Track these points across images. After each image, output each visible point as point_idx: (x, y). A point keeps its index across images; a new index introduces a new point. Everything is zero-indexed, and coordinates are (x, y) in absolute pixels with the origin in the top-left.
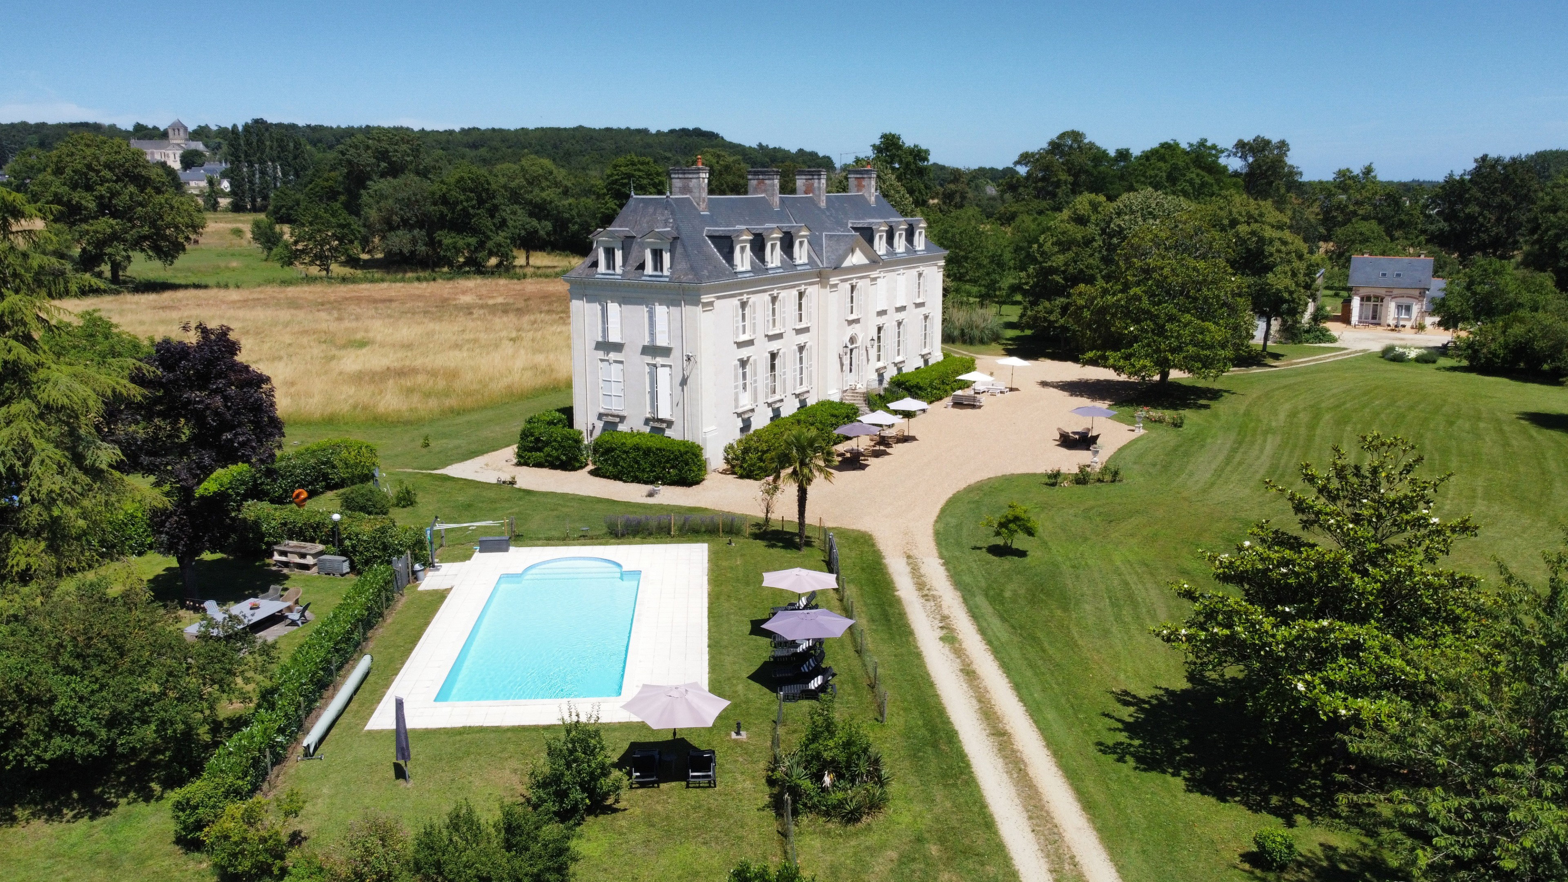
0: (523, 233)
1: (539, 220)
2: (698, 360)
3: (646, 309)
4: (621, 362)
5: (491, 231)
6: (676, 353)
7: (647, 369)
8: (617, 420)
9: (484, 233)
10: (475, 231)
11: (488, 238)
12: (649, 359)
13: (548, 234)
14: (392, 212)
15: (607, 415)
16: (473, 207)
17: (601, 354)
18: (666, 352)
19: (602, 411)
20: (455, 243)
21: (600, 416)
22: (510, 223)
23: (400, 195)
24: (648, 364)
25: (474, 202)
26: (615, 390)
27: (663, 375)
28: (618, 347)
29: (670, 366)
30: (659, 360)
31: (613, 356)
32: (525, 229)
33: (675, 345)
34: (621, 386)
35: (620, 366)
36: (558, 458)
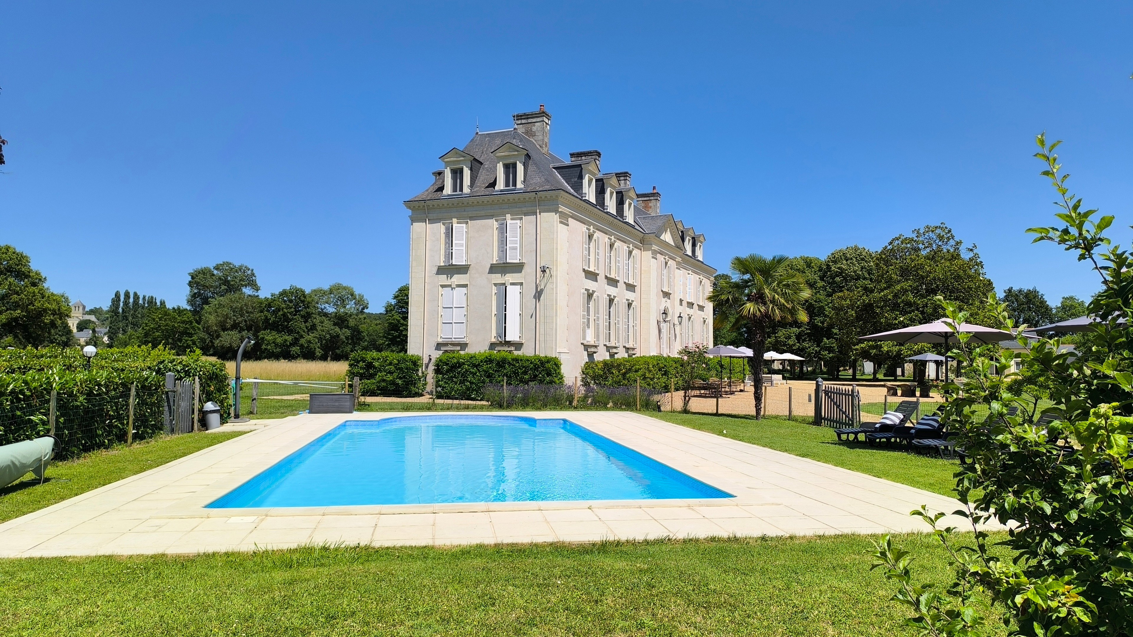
0: (328, 336)
1: (341, 328)
2: (554, 273)
3: (496, 225)
4: (465, 286)
5: (304, 332)
6: (529, 270)
7: (494, 290)
8: (458, 348)
9: (298, 332)
10: (290, 332)
11: (302, 337)
12: (498, 278)
13: (347, 338)
14: (227, 316)
15: (446, 344)
16: (291, 313)
17: (443, 279)
18: (518, 268)
19: (440, 340)
20: (275, 339)
21: (439, 346)
22: (319, 328)
23: (235, 305)
24: (495, 285)
25: (293, 310)
26: (458, 315)
27: (513, 292)
28: (463, 269)
29: (521, 284)
30: (509, 278)
31: (457, 279)
32: (330, 334)
33: (528, 260)
34: (464, 311)
35: (464, 290)
36: (393, 383)
